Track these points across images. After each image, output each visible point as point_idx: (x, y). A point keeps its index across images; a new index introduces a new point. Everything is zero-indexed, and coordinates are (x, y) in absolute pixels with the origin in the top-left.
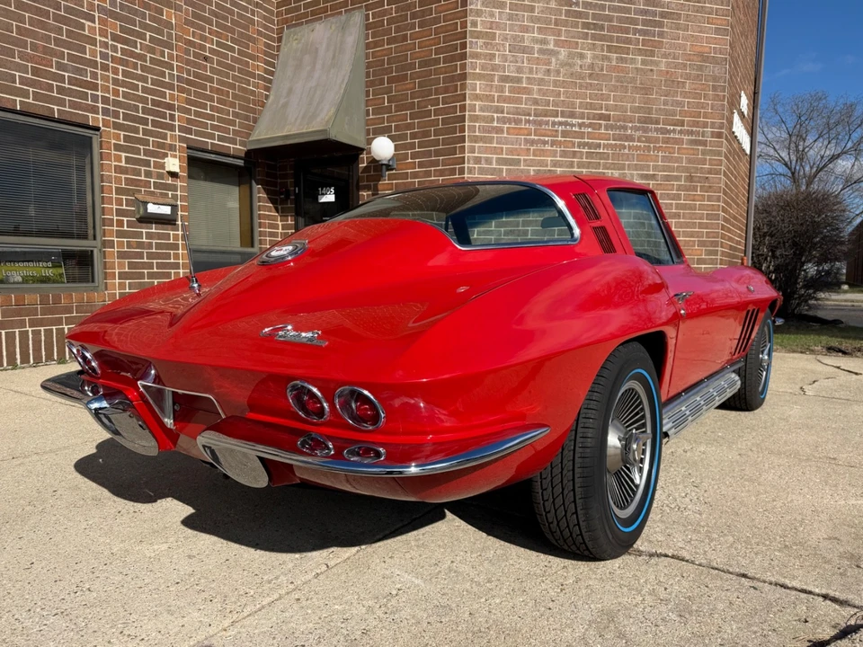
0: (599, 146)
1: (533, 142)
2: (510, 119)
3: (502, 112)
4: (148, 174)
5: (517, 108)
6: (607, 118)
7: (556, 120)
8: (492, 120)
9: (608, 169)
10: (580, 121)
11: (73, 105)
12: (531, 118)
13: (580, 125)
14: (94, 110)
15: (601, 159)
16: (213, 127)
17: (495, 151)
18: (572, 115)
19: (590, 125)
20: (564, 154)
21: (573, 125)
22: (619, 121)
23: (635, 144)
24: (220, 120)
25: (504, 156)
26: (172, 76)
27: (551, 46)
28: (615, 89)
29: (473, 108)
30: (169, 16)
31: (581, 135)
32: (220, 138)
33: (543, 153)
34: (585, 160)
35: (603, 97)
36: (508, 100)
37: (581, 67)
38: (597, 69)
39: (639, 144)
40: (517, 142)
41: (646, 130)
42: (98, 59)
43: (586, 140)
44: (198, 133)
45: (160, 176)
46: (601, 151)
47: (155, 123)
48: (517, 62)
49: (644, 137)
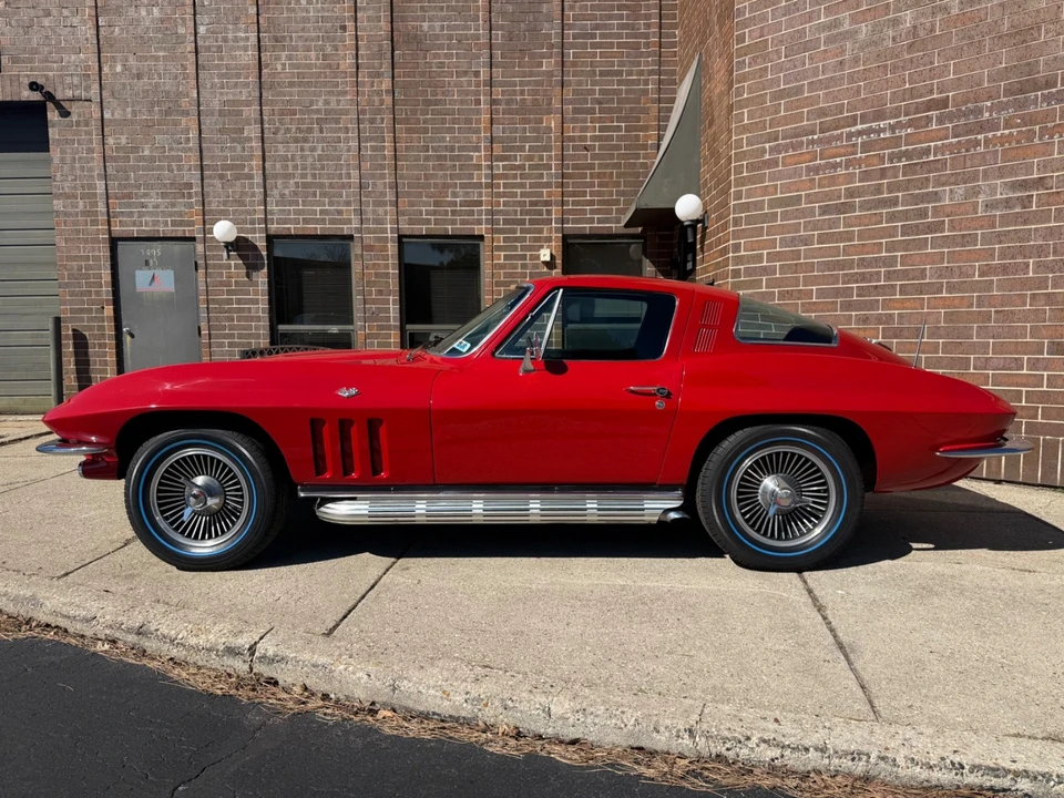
0: (927, 151)
1: (816, 170)
2: (787, 145)
3: (776, 139)
4: (524, 266)
5: (794, 128)
6: (944, 103)
7: (853, 129)
8: (763, 151)
9: (943, 185)
10: (892, 122)
11: (463, 222)
12: (815, 137)
13: (893, 128)
14: (479, 222)
15: (930, 172)
16: (592, 212)
17: (765, 191)
18: (879, 116)
19: (910, 124)
20: (865, 176)
21: (879, 131)
22: (965, 103)
23: (999, 134)
24: (600, 203)
25: (779, 196)
26: (550, 175)
27: (846, 27)
28: (959, 51)
29: (739, 143)
30: (549, 121)
31: (896, 141)
32: (599, 221)
33: (833, 180)
34: (901, 178)
35: (933, 73)
36: (786, 120)
37: (894, 39)
38: (922, 33)
39: (1007, 132)
40: (797, 173)
41: (1021, 105)
42: (483, 180)
43: (903, 148)
44: (575, 221)
45: (536, 266)
46: (932, 158)
47: (532, 222)
48: (795, 67)
49: (1018, 117)
